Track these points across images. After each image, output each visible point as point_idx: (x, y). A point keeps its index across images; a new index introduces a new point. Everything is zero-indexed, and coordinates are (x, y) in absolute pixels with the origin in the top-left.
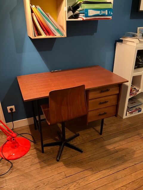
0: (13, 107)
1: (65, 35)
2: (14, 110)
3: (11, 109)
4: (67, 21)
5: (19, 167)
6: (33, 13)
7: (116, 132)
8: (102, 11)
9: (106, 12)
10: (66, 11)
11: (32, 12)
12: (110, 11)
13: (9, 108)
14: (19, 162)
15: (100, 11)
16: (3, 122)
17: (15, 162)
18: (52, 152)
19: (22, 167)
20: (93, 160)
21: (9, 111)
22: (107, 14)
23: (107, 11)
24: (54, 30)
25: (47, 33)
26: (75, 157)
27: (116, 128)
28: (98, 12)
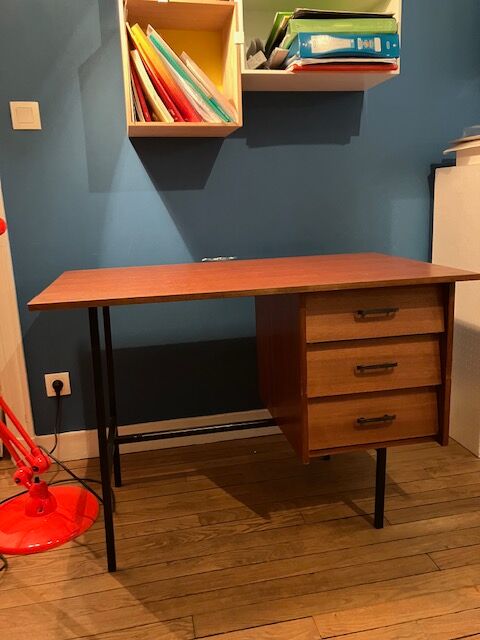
0: (64, 377)
1: (237, 119)
2: (66, 390)
3: (58, 385)
4: (242, 75)
5: (27, 581)
6: (136, 52)
7: (445, 499)
8: (359, 39)
9: (377, 45)
10: (238, 44)
11: (132, 46)
12: (388, 43)
13: (50, 379)
14: (34, 563)
15: (353, 41)
16: (26, 429)
17: (20, 563)
18: (165, 543)
19: (39, 581)
20: (325, 588)
21: (51, 392)
22: (378, 49)
23: (377, 41)
24: (200, 103)
25: (179, 115)
26: (253, 567)
27: (446, 486)
28: (346, 44)
